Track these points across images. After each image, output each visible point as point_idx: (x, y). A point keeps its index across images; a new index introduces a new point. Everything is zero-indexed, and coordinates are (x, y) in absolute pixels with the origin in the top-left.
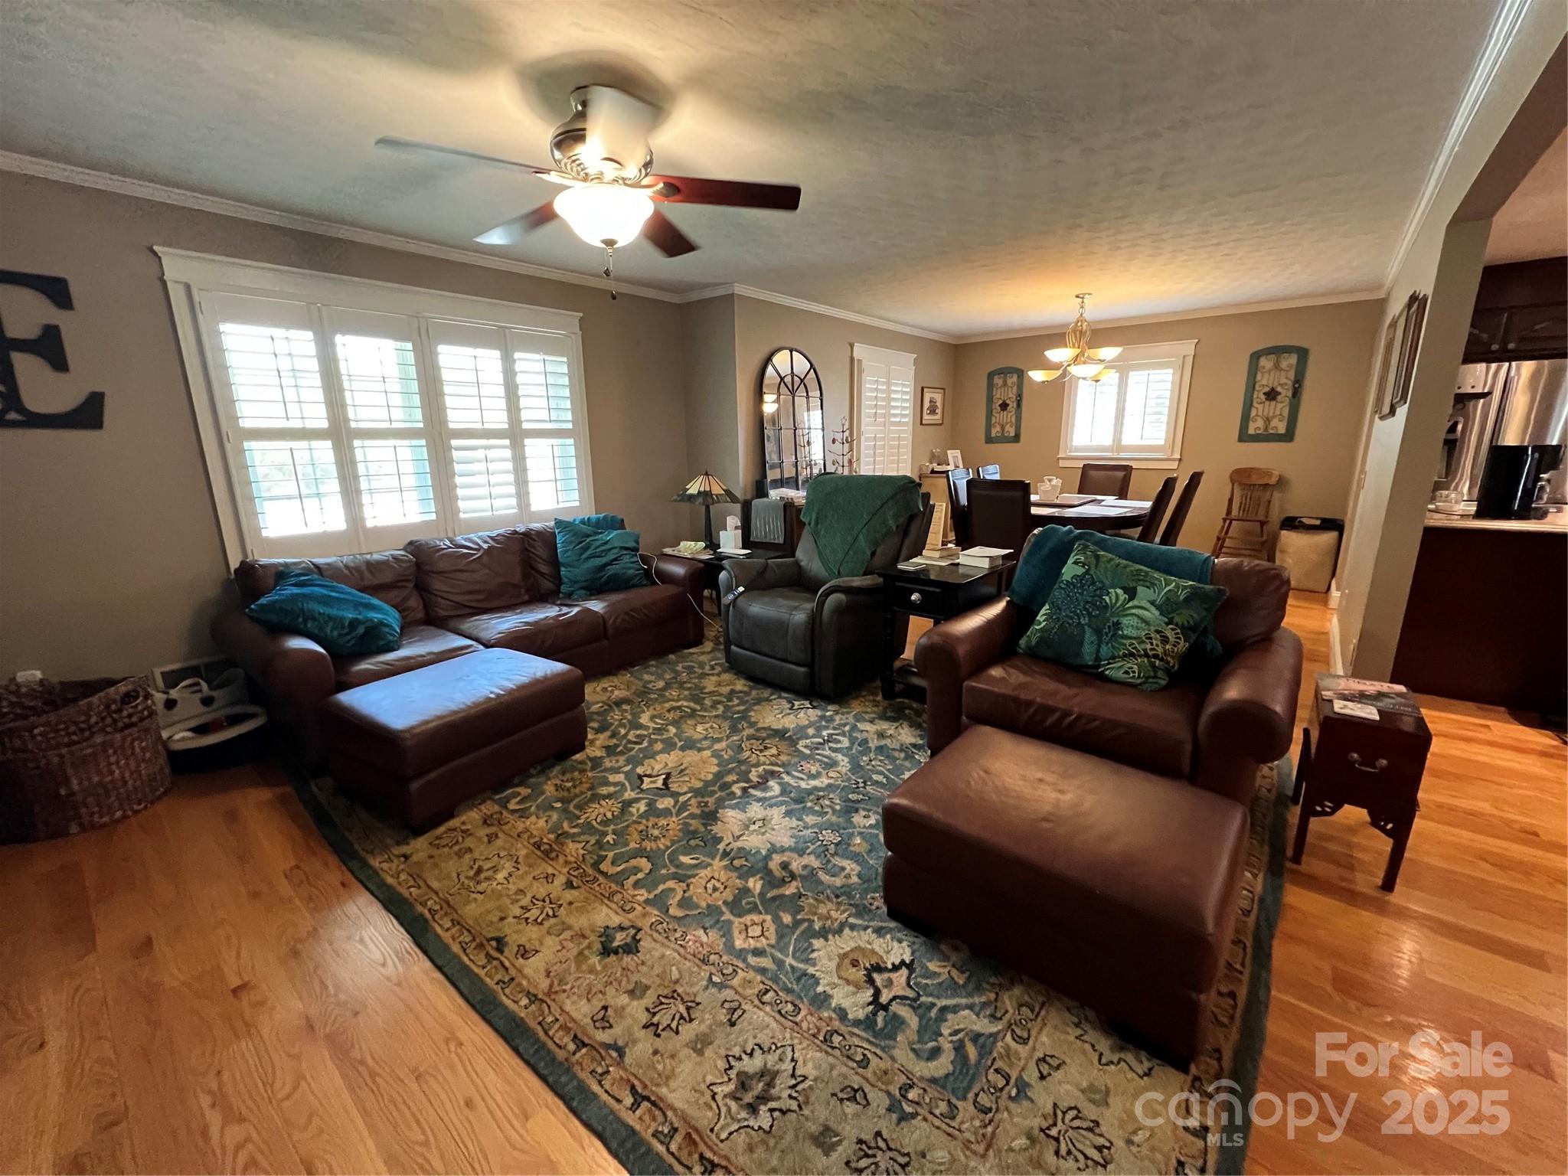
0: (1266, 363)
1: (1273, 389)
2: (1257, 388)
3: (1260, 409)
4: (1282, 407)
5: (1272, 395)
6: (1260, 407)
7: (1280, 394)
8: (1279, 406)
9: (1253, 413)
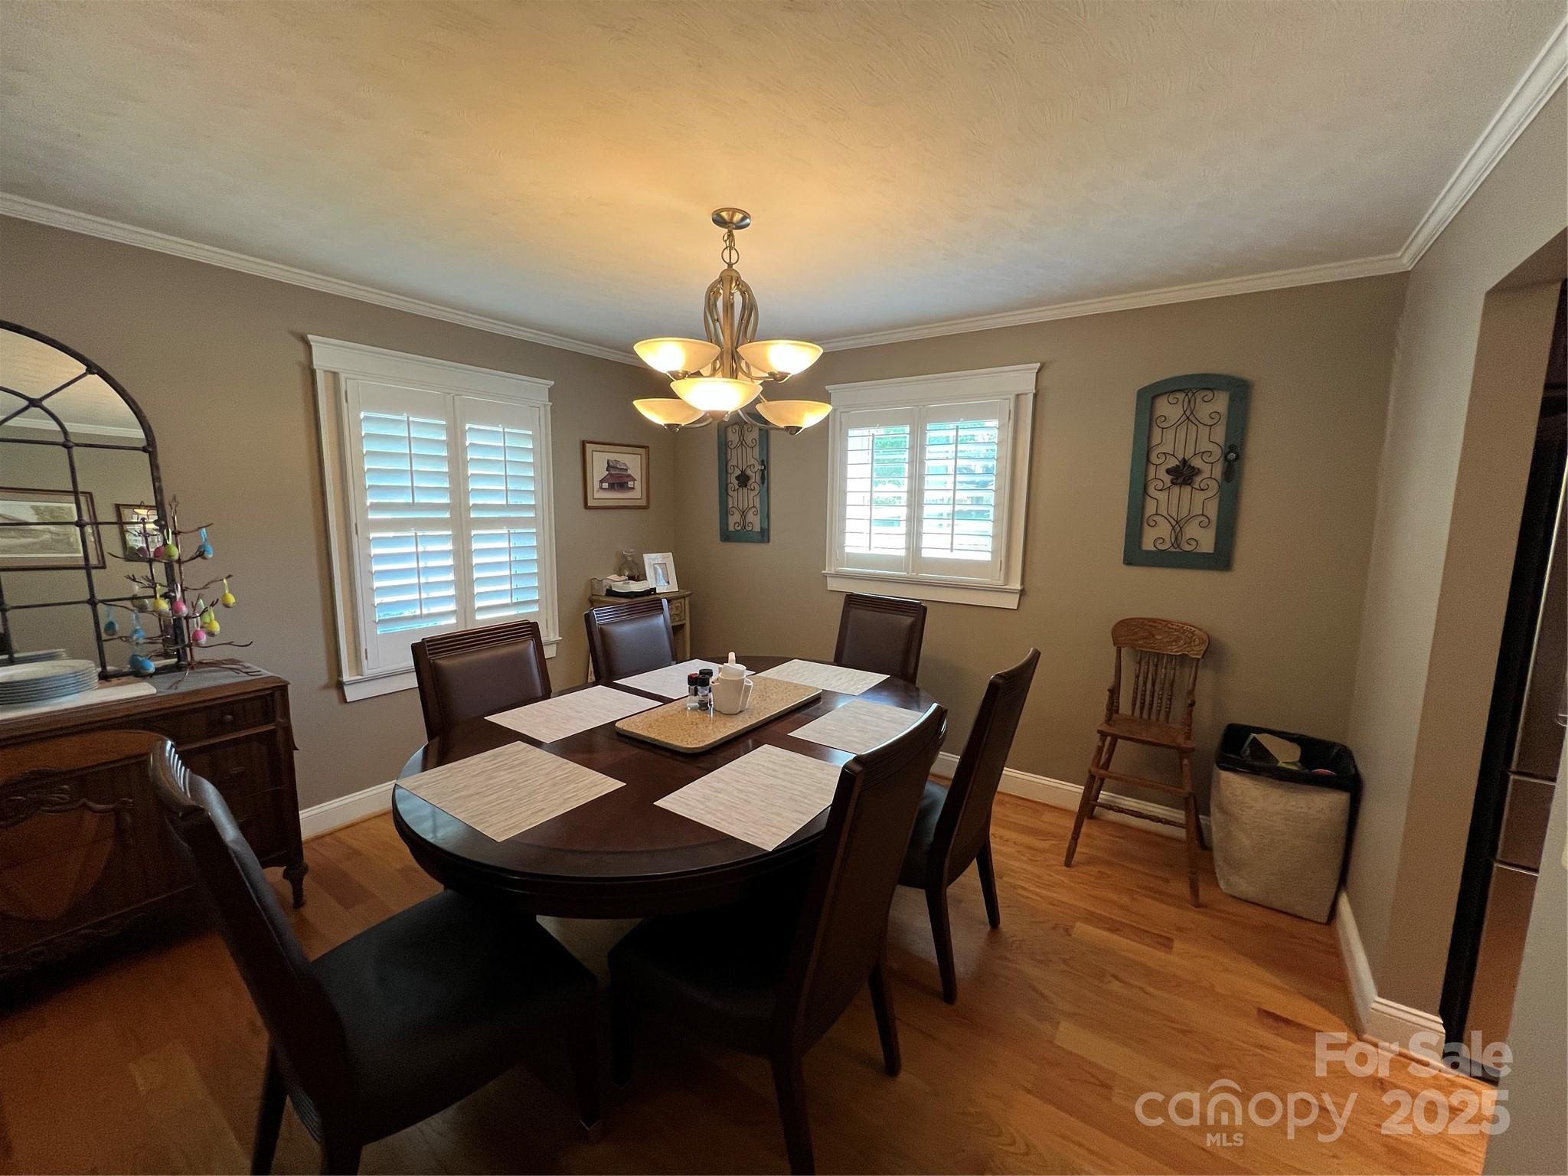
0: (1169, 409)
1: (1184, 462)
2: (1154, 458)
3: (1163, 500)
4: (1203, 500)
5: (1184, 474)
6: (1162, 496)
7: (1198, 472)
8: (1200, 497)
9: (1151, 508)
